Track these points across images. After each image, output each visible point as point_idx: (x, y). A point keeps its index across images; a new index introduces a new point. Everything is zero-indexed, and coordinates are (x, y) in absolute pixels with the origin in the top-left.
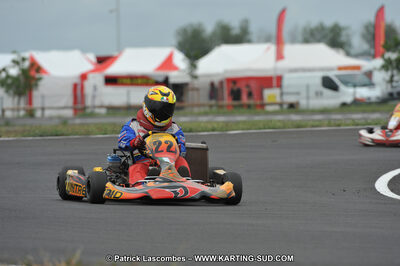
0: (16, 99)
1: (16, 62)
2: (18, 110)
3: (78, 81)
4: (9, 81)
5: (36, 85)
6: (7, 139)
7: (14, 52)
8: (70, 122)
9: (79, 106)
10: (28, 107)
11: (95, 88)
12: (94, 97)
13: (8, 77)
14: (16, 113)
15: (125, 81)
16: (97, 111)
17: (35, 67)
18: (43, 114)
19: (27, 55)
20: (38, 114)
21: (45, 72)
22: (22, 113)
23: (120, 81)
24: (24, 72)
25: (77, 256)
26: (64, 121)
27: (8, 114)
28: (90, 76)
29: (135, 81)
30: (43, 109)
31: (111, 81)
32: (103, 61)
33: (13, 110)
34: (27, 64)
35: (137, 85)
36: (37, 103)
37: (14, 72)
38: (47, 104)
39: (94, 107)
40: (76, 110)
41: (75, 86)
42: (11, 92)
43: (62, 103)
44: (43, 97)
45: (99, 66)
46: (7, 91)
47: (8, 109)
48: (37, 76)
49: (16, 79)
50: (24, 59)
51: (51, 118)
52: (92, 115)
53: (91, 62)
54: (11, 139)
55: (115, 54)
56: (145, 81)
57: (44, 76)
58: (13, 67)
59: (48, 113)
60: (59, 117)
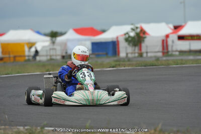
0: (133, 48)
1: (133, 30)
2: (135, 53)
3: (164, 38)
4: (130, 39)
5: (144, 41)
6: (128, 68)
7: (132, 24)
8: (160, 59)
9: (165, 51)
10: (139, 52)
11: (173, 42)
12: (172, 46)
13: (129, 37)
14: (133, 55)
15: (188, 38)
16: (174, 53)
17: (143, 32)
18: (147, 55)
19: (138, 26)
20: (145, 55)
21: (148, 34)
22: (137, 55)
23: (185, 38)
24: (137, 34)
25: (160, 127)
26: (157, 59)
27: (130, 55)
28: (170, 36)
29: (193, 38)
30: (147, 53)
31: (181, 38)
32: (177, 28)
33: (132, 53)
34: (138, 30)
35: (194, 39)
36: (144, 50)
37: (132, 34)
38: (148, 51)
39: (173, 51)
40: (163, 53)
41: (163, 41)
42: (131, 44)
43: (157, 50)
44: (147, 47)
45: (175, 31)
46: (129, 44)
47: (130, 53)
48: (144, 36)
49: (133, 38)
50: (137, 28)
51: (151, 57)
52: (172, 55)
53: (171, 29)
54: (130, 68)
55: (183, 24)
56: (198, 38)
57: (147, 36)
58: (132, 32)
59: (149, 55)
60: (155, 57)
